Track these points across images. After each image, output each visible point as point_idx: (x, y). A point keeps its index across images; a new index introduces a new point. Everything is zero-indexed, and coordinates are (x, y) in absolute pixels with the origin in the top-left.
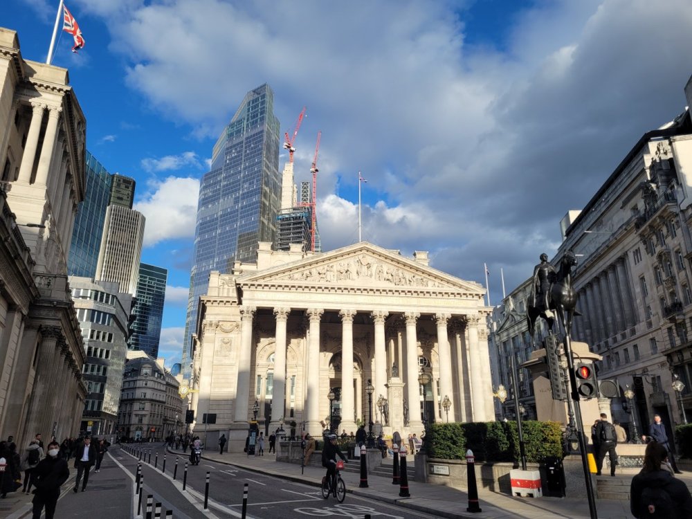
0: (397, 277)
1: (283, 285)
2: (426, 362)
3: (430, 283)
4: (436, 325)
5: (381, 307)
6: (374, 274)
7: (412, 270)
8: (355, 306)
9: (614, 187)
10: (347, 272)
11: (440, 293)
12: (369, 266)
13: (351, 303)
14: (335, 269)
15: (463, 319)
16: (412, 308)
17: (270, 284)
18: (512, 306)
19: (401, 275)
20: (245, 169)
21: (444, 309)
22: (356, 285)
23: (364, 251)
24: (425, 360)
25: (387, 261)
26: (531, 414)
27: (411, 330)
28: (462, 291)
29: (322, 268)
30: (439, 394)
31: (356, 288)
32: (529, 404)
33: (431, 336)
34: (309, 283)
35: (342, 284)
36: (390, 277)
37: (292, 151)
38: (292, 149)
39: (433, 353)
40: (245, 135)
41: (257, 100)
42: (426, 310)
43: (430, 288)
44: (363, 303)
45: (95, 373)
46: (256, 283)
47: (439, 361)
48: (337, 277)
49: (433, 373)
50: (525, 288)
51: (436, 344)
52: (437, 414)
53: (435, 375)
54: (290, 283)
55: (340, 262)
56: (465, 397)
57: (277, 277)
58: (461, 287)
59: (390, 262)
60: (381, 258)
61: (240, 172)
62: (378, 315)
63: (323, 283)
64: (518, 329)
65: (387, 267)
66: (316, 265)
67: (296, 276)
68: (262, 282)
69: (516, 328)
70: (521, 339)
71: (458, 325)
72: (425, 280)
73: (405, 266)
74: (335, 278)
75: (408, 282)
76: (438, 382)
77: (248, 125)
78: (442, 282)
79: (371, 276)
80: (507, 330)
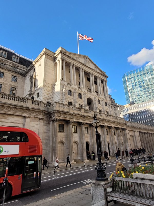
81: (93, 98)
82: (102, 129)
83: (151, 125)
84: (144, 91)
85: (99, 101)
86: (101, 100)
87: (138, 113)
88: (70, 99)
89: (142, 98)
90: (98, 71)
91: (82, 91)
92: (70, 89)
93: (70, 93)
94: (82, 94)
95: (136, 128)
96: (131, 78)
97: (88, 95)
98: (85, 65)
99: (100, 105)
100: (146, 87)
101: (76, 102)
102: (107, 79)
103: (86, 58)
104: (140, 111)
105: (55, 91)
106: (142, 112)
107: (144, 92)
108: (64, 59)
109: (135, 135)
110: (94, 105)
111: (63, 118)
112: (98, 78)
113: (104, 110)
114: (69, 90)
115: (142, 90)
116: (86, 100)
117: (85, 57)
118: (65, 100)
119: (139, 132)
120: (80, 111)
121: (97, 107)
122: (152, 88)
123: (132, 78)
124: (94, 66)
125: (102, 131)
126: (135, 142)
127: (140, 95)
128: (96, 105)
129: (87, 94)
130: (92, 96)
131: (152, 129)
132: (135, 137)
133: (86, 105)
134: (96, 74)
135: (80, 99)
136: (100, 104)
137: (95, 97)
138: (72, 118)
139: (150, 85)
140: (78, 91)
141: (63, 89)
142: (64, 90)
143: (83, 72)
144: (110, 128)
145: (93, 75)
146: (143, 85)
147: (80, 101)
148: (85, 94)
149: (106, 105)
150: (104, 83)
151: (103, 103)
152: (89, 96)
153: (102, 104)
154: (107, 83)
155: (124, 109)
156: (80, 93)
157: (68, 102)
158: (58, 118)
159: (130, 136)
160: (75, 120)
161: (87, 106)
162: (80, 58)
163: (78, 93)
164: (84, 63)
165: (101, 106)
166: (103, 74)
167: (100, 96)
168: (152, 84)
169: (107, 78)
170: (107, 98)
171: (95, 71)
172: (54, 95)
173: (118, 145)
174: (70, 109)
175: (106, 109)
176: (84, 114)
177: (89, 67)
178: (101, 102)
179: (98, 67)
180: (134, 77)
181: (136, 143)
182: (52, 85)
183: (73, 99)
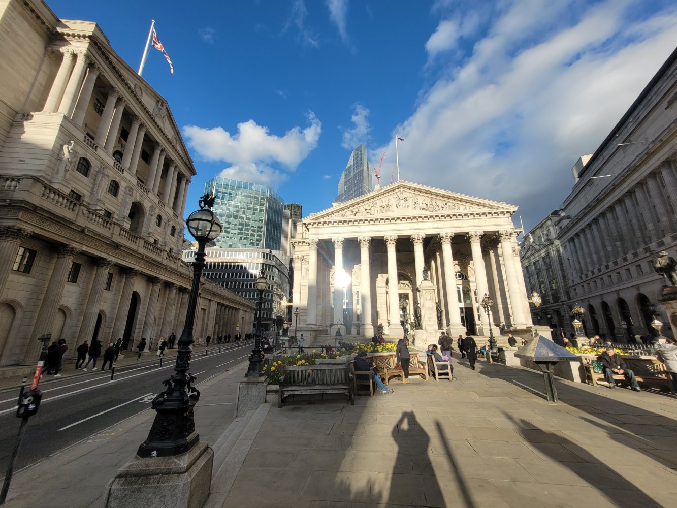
0: (431, 206)
1: (337, 221)
2: (463, 276)
3: (461, 207)
4: (470, 243)
5: (418, 231)
6: (411, 206)
7: (444, 199)
8: (396, 232)
9: (649, 97)
10: (388, 206)
11: (471, 214)
12: (406, 199)
13: (393, 230)
14: (378, 205)
15: (496, 235)
16: (446, 229)
17: (327, 221)
18: (532, 240)
19: (434, 204)
20: (355, 191)
21: (476, 227)
22: (395, 215)
23: (401, 189)
24: (462, 275)
25: (421, 194)
26: (555, 316)
27: (447, 248)
28: (493, 211)
29: (367, 205)
30: (477, 302)
31: (396, 218)
32: (552, 310)
33: (466, 255)
34: (358, 217)
35: (384, 216)
36: (425, 206)
37: (379, 178)
38: (379, 176)
39: (469, 269)
40: (354, 173)
41: (357, 154)
42: (459, 230)
43: (462, 210)
44: (404, 229)
45: (266, 298)
46: (317, 221)
47: (475, 275)
48: (380, 212)
49: (471, 285)
50: (542, 225)
51: (471, 262)
52: (476, 318)
53: (473, 286)
54: (342, 219)
55: (382, 199)
56: (502, 302)
57: (333, 216)
58: (491, 207)
59: (424, 194)
60: (416, 192)
61: (352, 194)
62: (416, 237)
63: (369, 217)
64: (538, 256)
65: (421, 199)
66: (362, 204)
67: (348, 214)
68: (322, 220)
69: (536, 255)
70: (541, 262)
71: (491, 241)
72: (456, 205)
73: (437, 196)
74: (379, 212)
75: (441, 209)
76: (475, 292)
77: (354, 168)
78: (473, 206)
79: (408, 207)
80: (528, 257)
81: (147, 205)
82: (148, 285)
83: (238, 293)
84: (240, 227)
85: (160, 218)
86: (164, 217)
87: (219, 265)
88: (82, 184)
89: (231, 238)
90: (178, 148)
91: (123, 178)
92: (88, 158)
93: (84, 166)
94: (123, 185)
95: (215, 294)
96: (223, 193)
97: (137, 195)
98: (152, 118)
99: (160, 229)
100: (244, 221)
101: (98, 200)
102: (192, 177)
103: (160, 103)
104: (223, 262)
105: (24, 137)
106: (226, 265)
107: (239, 229)
108: (97, 65)
109: (209, 309)
110: (145, 225)
111: (48, 235)
112: (174, 165)
113: (165, 243)
114: (84, 159)
115: (236, 224)
116: (129, 206)
117: (160, 101)
118: (64, 183)
119: (219, 303)
120: (109, 229)
121: (150, 231)
122: (254, 227)
123: (227, 193)
124: (172, 133)
125: (147, 289)
126: (205, 322)
127: (228, 232)
128: (149, 226)
129: (134, 192)
130: (146, 201)
131: (239, 300)
132: (209, 313)
133: (124, 218)
134: (173, 155)
135: (110, 196)
136: (159, 225)
137: (152, 207)
138: (77, 239)
139: (253, 221)
140: (113, 174)
141: (65, 147)
142: (69, 152)
143: (142, 134)
144: (168, 285)
145: (165, 154)
146: (241, 216)
147: (110, 203)
148: (131, 189)
149: (173, 234)
150: (184, 183)
151: (167, 225)
152: (138, 199)
153: (164, 228)
154: (190, 186)
155: (190, 249)
156: (117, 180)
157: (71, 190)
158: (29, 229)
159: (200, 309)
160: (84, 248)
161: (126, 220)
162: (146, 94)
163: (111, 179)
164: (151, 111)
165: (160, 231)
166: (187, 161)
167: (166, 209)
168: (256, 221)
169: (194, 175)
170: (179, 218)
171: (173, 146)
172: (6, 145)
173: (174, 326)
174: (81, 213)
175: (171, 242)
176: (117, 239)
177: (163, 129)
178: (163, 223)
179: (181, 142)
180: (230, 193)
181: (207, 323)
182: (11, 111)
183: (90, 189)
